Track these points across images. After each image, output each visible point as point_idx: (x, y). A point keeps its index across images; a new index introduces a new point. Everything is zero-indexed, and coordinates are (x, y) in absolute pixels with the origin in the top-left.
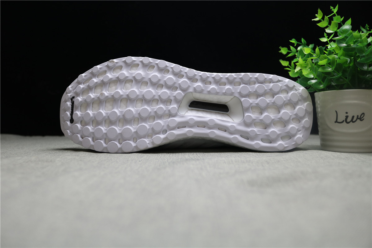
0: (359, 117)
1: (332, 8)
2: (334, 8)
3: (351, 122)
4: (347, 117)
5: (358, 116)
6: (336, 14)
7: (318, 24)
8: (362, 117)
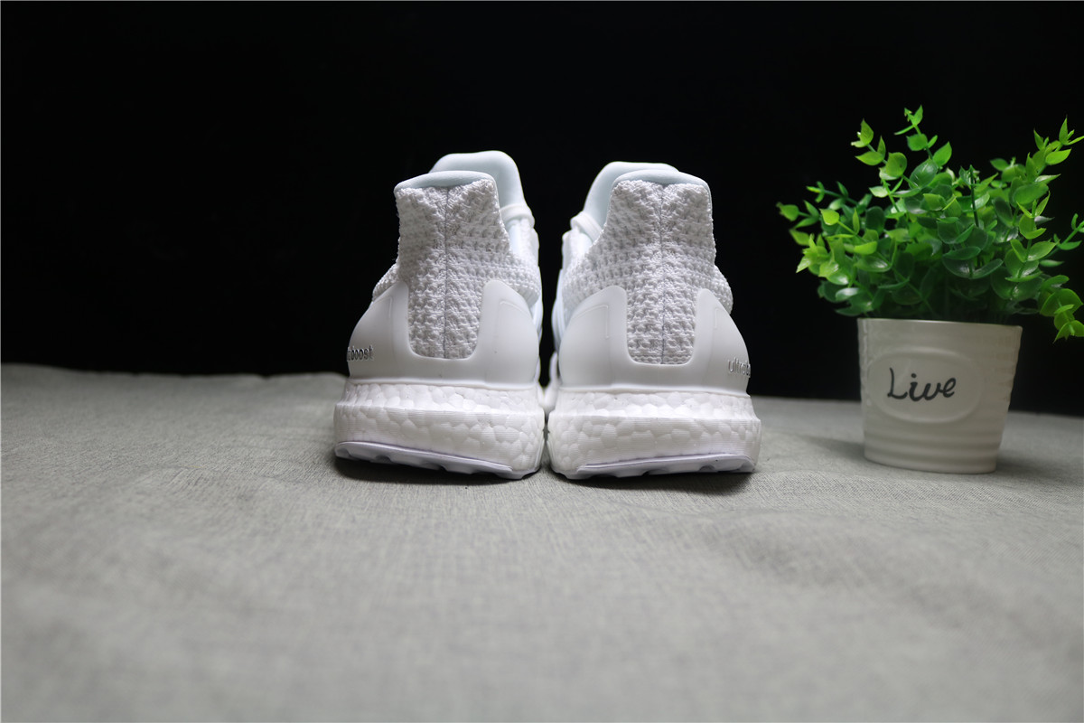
0: (942, 388)
1: (908, 112)
2: (913, 114)
3: (923, 399)
4: (914, 385)
5: (939, 385)
6: (918, 130)
7: (859, 158)
8: (948, 388)
